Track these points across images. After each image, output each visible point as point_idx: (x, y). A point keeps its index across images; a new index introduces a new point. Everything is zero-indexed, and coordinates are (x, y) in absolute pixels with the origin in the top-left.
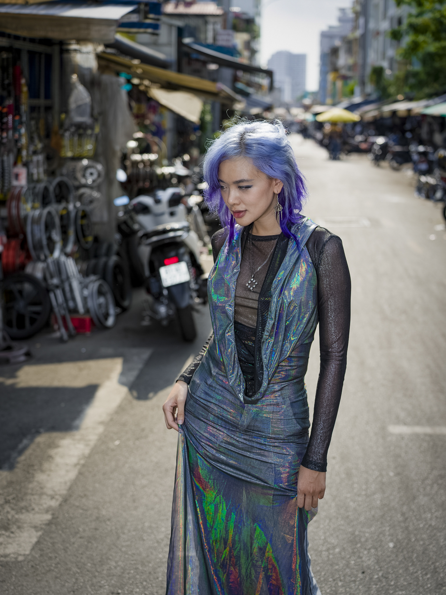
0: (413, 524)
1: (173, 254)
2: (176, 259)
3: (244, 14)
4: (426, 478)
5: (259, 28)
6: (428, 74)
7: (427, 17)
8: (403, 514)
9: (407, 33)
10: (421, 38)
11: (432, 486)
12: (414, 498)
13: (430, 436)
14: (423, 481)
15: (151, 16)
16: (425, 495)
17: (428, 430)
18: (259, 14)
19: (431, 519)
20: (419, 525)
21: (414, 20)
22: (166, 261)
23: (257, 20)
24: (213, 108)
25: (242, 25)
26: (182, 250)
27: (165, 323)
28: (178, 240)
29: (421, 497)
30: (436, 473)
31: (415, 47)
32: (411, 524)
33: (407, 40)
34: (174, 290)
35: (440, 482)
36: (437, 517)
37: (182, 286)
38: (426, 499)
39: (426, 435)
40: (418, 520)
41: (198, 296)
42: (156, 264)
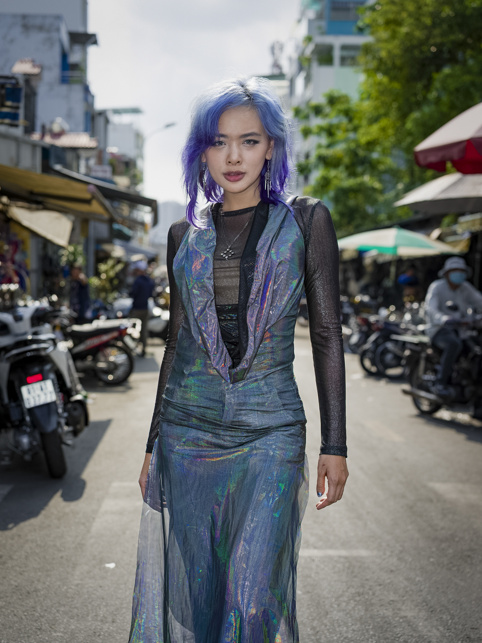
0: (326, 637)
1: (36, 369)
2: (40, 376)
3: (124, 156)
4: (342, 596)
5: (142, 173)
6: (342, 215)
7: (339, 149)
8: (313, 628)
9: (316, 166)
10: (333, 173)
11: (348, 603)
12: (327, 613)
13: (346, 558)
14: (338, 598)
15: (9, 103)
16: (339, 611)
17: (343, 553)
18: (141, 156)
19: (347, 632)
20: (332, 637)
21: (325, 152)
22: (29, 379)
23: (139, 163)
24: (86, 249)
25: (122, 168)
26: (48, 367)
27: (27, 457)
28: (43, 353)
29: (335, 612)
30: (352, 590)
31: (325, 184)
32: (323, 637)
33: (316, 175)
34: (38, 413)
35: (358, 599)
36: (354, 631)
37: (48, 407)
38: (341, 614)
39: (340, 557)
40: (331, 633)
41: (67, 424)
42: (16, 383)
